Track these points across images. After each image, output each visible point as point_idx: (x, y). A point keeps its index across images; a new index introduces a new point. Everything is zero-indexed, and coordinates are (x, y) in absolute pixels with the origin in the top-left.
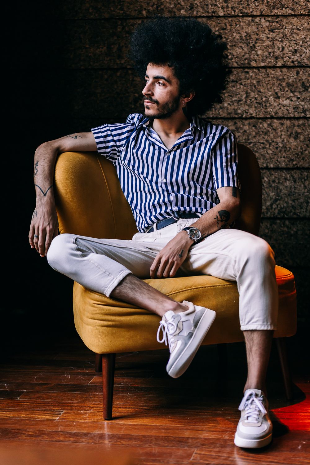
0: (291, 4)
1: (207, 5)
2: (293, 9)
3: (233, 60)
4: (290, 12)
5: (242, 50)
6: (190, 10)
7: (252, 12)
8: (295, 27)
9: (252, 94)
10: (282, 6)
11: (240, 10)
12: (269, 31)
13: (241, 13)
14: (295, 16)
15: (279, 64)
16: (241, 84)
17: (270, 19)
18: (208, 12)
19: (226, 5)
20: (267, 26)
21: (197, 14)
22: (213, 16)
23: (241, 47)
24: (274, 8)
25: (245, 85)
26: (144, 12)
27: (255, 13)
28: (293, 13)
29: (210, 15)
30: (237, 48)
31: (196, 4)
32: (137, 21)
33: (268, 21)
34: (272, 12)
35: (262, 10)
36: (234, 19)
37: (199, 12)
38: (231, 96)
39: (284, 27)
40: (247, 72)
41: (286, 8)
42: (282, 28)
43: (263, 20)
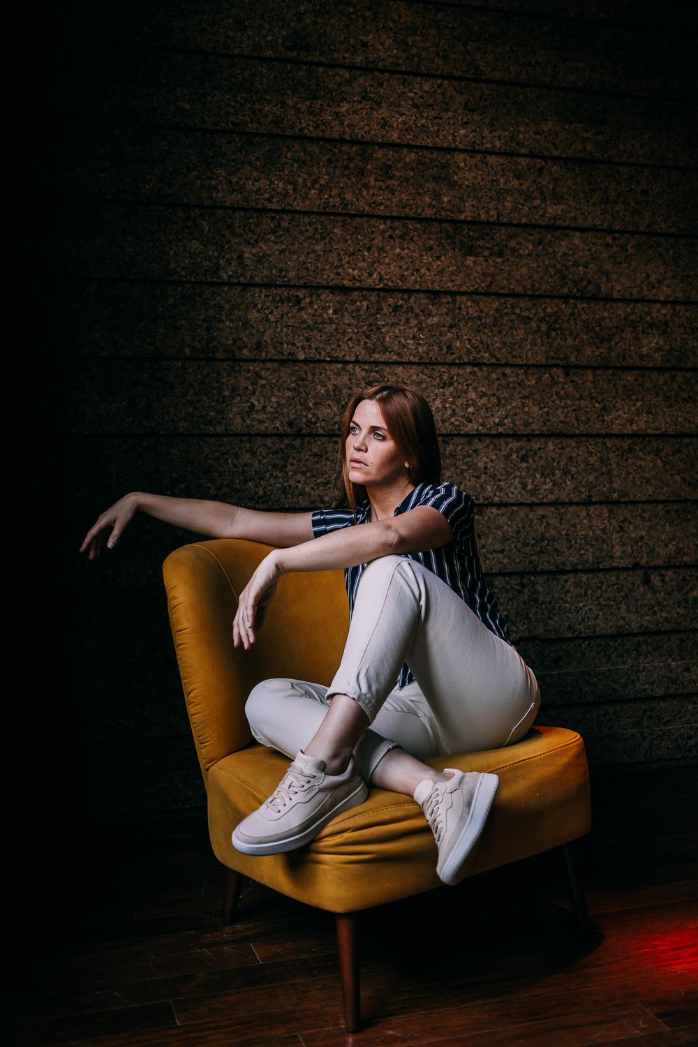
0: (396, 348)
1: (281, 343)
2: (399, 355)
3: (318, 425)
4: (395, 357)
5: (330, 410)
6: (257, 349)
7: (344, 356)
8: (400, 380)
10: (386, 349)
11: (328, 353)
12: (366, 383)
13: (329, 357)
14: (401, 363)
16: (327, 459)
17: (367, 367)
18: (282, 353)
19: (308, 344)
20: (363, 377)
21: (266, 355)
22: (288, 360)
23: (329, 405)
24: (374, 352)
25: (333, 460)
26: (187, 350)
27: (348, 358)
28: (400, 360)
29: (285, 358)
30: (324, 408)
31: (265, 341)
32: (176, 363)
33: (365, 370)
34: (371, 357)
35: (358, 353)
36: (317, 365)
37: (270, 352)
38: (314, 476)
39: (386, 379)
41: (390, 352)
42: (383, 381)
43: (358, 369)
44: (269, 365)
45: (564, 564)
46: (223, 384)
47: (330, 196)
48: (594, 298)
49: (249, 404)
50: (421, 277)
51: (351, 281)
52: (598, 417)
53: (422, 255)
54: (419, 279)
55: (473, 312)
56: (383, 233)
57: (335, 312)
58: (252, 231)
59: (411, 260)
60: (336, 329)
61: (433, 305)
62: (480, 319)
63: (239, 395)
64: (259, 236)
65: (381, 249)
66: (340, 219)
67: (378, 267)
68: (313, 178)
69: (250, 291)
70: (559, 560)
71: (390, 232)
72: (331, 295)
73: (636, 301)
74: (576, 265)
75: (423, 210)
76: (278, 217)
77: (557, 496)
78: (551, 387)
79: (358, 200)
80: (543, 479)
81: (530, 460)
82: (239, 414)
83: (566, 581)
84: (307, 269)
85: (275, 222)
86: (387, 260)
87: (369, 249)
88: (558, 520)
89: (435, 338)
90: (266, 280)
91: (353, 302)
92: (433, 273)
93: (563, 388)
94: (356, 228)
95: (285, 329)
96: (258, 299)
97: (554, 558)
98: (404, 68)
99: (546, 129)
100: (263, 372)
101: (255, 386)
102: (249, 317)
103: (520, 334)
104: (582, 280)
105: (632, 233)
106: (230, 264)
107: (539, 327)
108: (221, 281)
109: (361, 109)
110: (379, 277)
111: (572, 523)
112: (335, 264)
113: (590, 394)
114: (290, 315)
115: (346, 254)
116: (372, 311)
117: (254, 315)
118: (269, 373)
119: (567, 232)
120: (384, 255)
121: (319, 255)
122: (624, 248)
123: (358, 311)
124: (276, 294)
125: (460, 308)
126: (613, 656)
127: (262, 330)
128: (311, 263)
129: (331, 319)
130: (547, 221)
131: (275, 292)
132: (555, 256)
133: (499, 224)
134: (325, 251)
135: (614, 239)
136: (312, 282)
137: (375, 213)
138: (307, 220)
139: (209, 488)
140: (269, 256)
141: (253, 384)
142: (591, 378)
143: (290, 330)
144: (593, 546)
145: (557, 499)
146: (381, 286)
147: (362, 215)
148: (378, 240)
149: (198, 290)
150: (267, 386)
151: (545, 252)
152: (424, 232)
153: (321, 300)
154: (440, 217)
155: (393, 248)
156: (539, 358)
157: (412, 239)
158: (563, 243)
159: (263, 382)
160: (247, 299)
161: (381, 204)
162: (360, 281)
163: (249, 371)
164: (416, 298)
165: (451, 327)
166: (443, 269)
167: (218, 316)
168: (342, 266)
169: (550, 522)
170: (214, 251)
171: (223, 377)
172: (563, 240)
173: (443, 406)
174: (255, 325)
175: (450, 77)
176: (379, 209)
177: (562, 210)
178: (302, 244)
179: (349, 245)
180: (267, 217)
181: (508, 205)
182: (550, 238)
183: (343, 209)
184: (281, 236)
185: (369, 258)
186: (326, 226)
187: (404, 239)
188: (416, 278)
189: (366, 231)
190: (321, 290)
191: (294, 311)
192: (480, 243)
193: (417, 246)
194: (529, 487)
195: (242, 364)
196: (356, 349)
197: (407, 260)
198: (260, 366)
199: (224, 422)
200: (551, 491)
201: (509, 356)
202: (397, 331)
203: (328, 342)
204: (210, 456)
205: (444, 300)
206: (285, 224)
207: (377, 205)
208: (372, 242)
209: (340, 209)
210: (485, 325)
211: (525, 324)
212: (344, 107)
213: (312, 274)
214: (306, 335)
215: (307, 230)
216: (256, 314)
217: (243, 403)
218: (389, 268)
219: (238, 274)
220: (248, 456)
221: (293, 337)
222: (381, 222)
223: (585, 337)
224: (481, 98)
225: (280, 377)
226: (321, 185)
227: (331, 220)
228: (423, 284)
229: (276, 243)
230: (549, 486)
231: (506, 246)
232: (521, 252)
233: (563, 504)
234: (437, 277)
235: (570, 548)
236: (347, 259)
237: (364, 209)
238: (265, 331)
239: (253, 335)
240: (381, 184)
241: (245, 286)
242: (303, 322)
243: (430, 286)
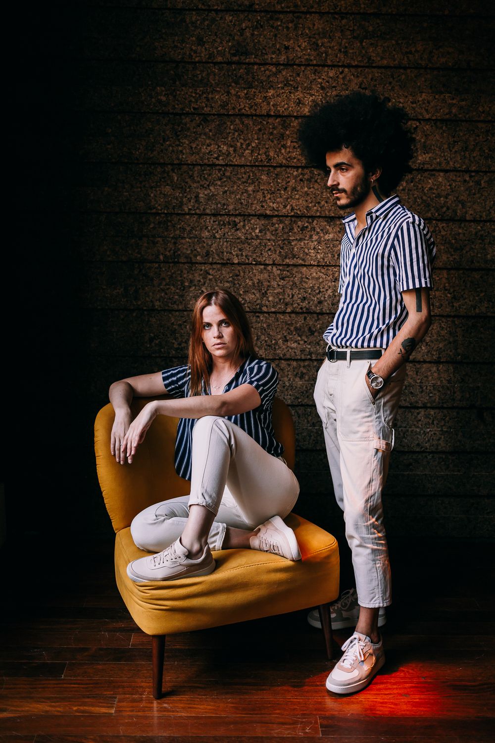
0: (302, 255)
1: (223, 253)
2: (303, 260)
4: (301, 262)
5: (254, 296)
6: (206, 256)
7: (265, 261)
8: (304, 276)
9: (263, 337)
10: (294, 256)
11: (254, 259)
12: (280, 278)
13: (255, 261)
14: (305, 265)
15: (289, 310)
17: (281, 268)
18: (223, 259)
19: (240, 253)
20: (278, 275)
21: (213, 260)
22: (227, 263)
23: (253, 293)
24: (286, 258)
25: (255, 328)
26: (161, 257)
27: (267, 262)
28: (304, 263)
29: (225, 262)
30: (250, 294)
31: (212, 251)
32: (154, 264)
33: (280, 269)
34: (283, 261)
35: (275, 259)
36: (247, 266)
37: (215, 258)
39: (294, 276)
40: (258, 317)
41: (297, 258)
42: (292, 277)
43: (275, 269)
44: (215, 266)
45: (417, 402)
46: (184, 278)
47: (259, 154)
48: (452, 220)
49: (200, 291)
50: (321, 208)
51: (271, 211)
52: (449, 304)
53: (322, 193)
54: (319, 209)
56: (296, 177)
57: (260, 231)
58: (206, 179)
59: (314, 196)
60: (260, 243)
61: (329, 226)
63: (195, 285)
64: (210, 182)
65: (294, 189)
66: (266, 169)
67: (291, 201)
68: (247, 142)
69: (203, 218)
70: (413, 399)
71: (301, 176)
72: (258, 220)
73: (485, 221)
74: (439, 196)
76: (223, 169)
77: (414, 357)
79: (278, 156)
82: (194, 297)
83: (418, 414)
84: (241, 203)
85: (221, 173)
86: (297, 196)
87: (285, 189)
88: (415, 372)
89: (330, 248)
90: (213, 211)
91: (273, 224)
92: (330, 205)
94: (277, 175)
95: (225, 244)
96: (208, 223)
97: (409, 398)
98: (315, 62)
99: (420, 99)
100: (211, 271)
101: (205, 280)
102: (202, 235)
104: (442, 207)
105: (486, 172)
106: (190, 201)
108: (183, 212)
109: (283, 93)
110: (291, 208)
111: (426, 375)
112: (261, 200)
113: (445, 287)
114: (229, 234)
115: (269, 193)
116: (286, 230)
117: (205, 234)
118: (215, 271)
119: (433, 173)
120: (296, 193)
121: (250, 194)
122: (478, 183)
123: (276, 230)
124: (221, 220)
126: (451, 466)
127: (210, 244)
128: (244, 199)
129: (257, 236)
130: (417, 165)
131: (220, 218)
132: (423, 190)
134: (254, 191)
135: (471, 177)
136: (244, 212)
137: (290, 165)
138: (243, 170)
139: (174, 343)
140: (216, 195)
141: (204, 278)
142: (445, 275)
143: (229, 244)
144: (439, 391)
145: (414, 359)
146: (293, 214)
147: (281, 166)
148: (292, 183)
149: (169, 218)
150: (213, 280)
151: (415, 188)
153: (251, 224)
155: (302, 188)
157: (316, 181)
158: (430, 181)
159: (211, 277)
160: (201, 223)
161: (295, 158)
162: (277, 211)
163: (201, 270)
164: (317, 221)
167: (182, 235)
168: (265, 201)
170: (179, 193)
171: (185, 274)
172: (430, 179)
173: (333, 294)
174: (205, 241)
175: (349, 66)
176: (293, 162)
177: (430, 157)
178: (239, 186)
179: (271, 187)
180: (216, 169)
182: (420, 178)
183: (267, 162)
184: (225, 182)
185: (285, 195)
186: (256, 174)
187: (310, 182)
188: (318, 208)
189: (284, 177)
190: (251, 217)
191: (233, 231)
193: (320, 186)
195: (197, 265)
196: (274, 256)
197: (311, 196)
198: (209, 267)
199: (184, 302)
202: (302, 244)
203: (254, 252)
204: (175, 323)
206: (228, 174)
207: (291, 159)
208: (288, 184)
209: (265, 163)
212: (271, 92)
213: (244, 206)
214: (239, 247)
215: (243, 177)
216: (207, 233)
217: (197, 290)
218: (299, 202)
219: (195, 208)
221: (231, 249)
222: (295, 170)
223: (442, 247)
224: (372, 79)
225: (222, 274)
226: (253, 147)
227: (259, 170)
228: (322, 212)
229: (221, 186)
233: (419, 362)
235: (422, 392)
236: (269, 196)
237: (282, 162)
238: (212, 244)
239: (204, 247)
240: (295, 144)
241: (200, 215)
242: (239, 238)
243: (327, 213)
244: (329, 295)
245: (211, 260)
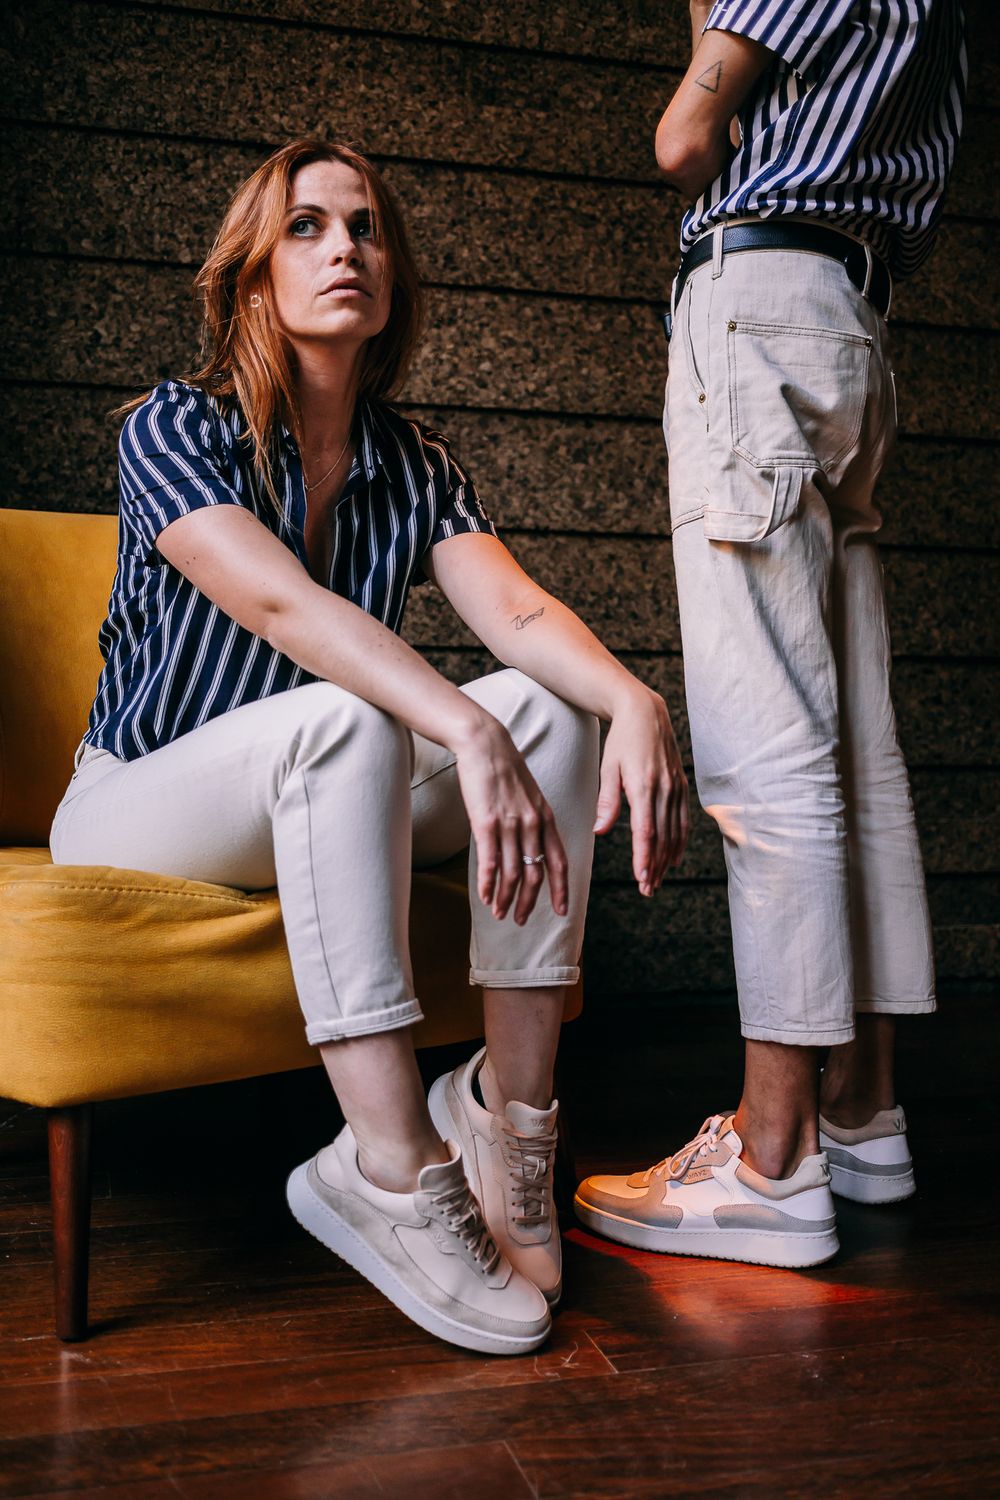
1: (151, 234)
6: (104, 241)
18: (152, 251)
19: (197, 237)
21: (123, 251)
22: (162, 264)
29: (156, 258)
31: (122, 227)
37: (130, 247)
44: (128, 270)
45: (648, 640)
46: (46, 297)
49: (90, 333)
50: (401, 135)
51: (277, 134)
53: (403, 99)
54: (397, 138)
55: (494, 200)
56: (336, 57)
58: (104, 40)
59: (383, 105)
61: (422, 186)
62: (505, 213)
63: (75, 317)
64: (115, 48)
65: (332, 85)
66: (261, 28)
67: (326, 113)
69: (98, 141)
70: (639, 632)
71: (349, 56)
72: (241, 157)
75: (408, 21)
76: (150, 17)
77: (637, 523)
78: (631, 336)
80: (611, 493)
81: (591, 460)
82: (72, 348)
84: (199, 109)
85: (145, 27)
86: (341, 102)
87: (311, 83)
88: (640, 565)
89: (424, 240)
90: (124, 123)
92: (423, 130)
93: (651, 340)
94: (288, 45)
95: (157, 210)
96: (111, 155)
97: (629, 629)
100: (118, 282)
101: (103, 305)
102: (96, 186)
103: (576, 242)
106: (62, 92)
107: (610, 234)
108: (44, 119)
110: (326, 130)
111: (665, 571)
112: (249, 104)
114: (168, 186)
115: (269, 87)
117: (103, 184)
118: (128, 282)
120: (338, 93)
121: (222, 88)
124: (144, 150)
125: (470, 194)
127: (116, 207)
128: (206, 99)
130: (627, 52)
131: (142, 145)
132: (642, 116)
133: (540, 53)
134: (231, 81)
136: (206, 131)
137: (322, 21)
138: (201, 26)
139: (17, 472)
140: (132, 82)
141: (99, 300)
143: (166, 212)
145: (637, 528)
147: (299, 23)
148: (327, 70)
149: (4, 133)
150: (125, 306)
151: (623, 108)
152: (410, 60)
153: (224, 165)
154: (436, 35)
155: (353, 84)
156: (610, 285)
157: (387, 71)
158: (656, 94)
159: (119, 298)
160: (92, 154)
163: (93, 278)
164: (392, 170)
165: (454, 223)
166: (441, 125)
167: (40, 181)
168: (260, 108)
169: (625, 566)
170: (32, 67)
171: (47, 286)
172: (656, 89)
173: (436, 357)
174: (104, 199)
176: (330, 15)
177: (655, 36)
178: (191, 67)
179: (275, 74)
180: (129, 16)
181: (560, 22)
182: (633, 84)
183: (265, 10)
184: (153, 51)
185: (310, 96)
186: (234, 38)
187: (373, 70)
188: (393, 136)
189: (306, 52)
190: (224, 148)
191: (177, 180)
192: (510, 84)
193: (396, 84)
194: (587, 504)
195: (80, 265)
197: (376, 105)
198: (113, 272)
199: (46, 361)
200: (627, 515)
201: (556, 281)
204: (20, 419)
205: (443, 178)
206: (162, 31)
207: (325, 8)
208: (316, 72)
209: (259, 11)
210: (515, 225)
211: (586, 227)
213: (207, 118)
214: (195, 221)
215: (201, 44)
216: (107, 180)
217: (81, 330)
218: (346, 117)
219: (76, 111)
220: (89, 421)
221: (172, 225)
222: (334, 38)
225: (148, 292)
227: (244, 28)
228: (405, 148)
229: (146, 62)
230: (622, 505)
231: (555, 94)
232: (582, 104)
234: (430, 138)
235: (659, 612)
236: (270, 96)
237: (303, 13)
238: (122, 210)
239: (101, 215)
241: (89, 132)
242: (192, 200)
243: (417, 150)
244: (426, 359)
245: (118, 250)
